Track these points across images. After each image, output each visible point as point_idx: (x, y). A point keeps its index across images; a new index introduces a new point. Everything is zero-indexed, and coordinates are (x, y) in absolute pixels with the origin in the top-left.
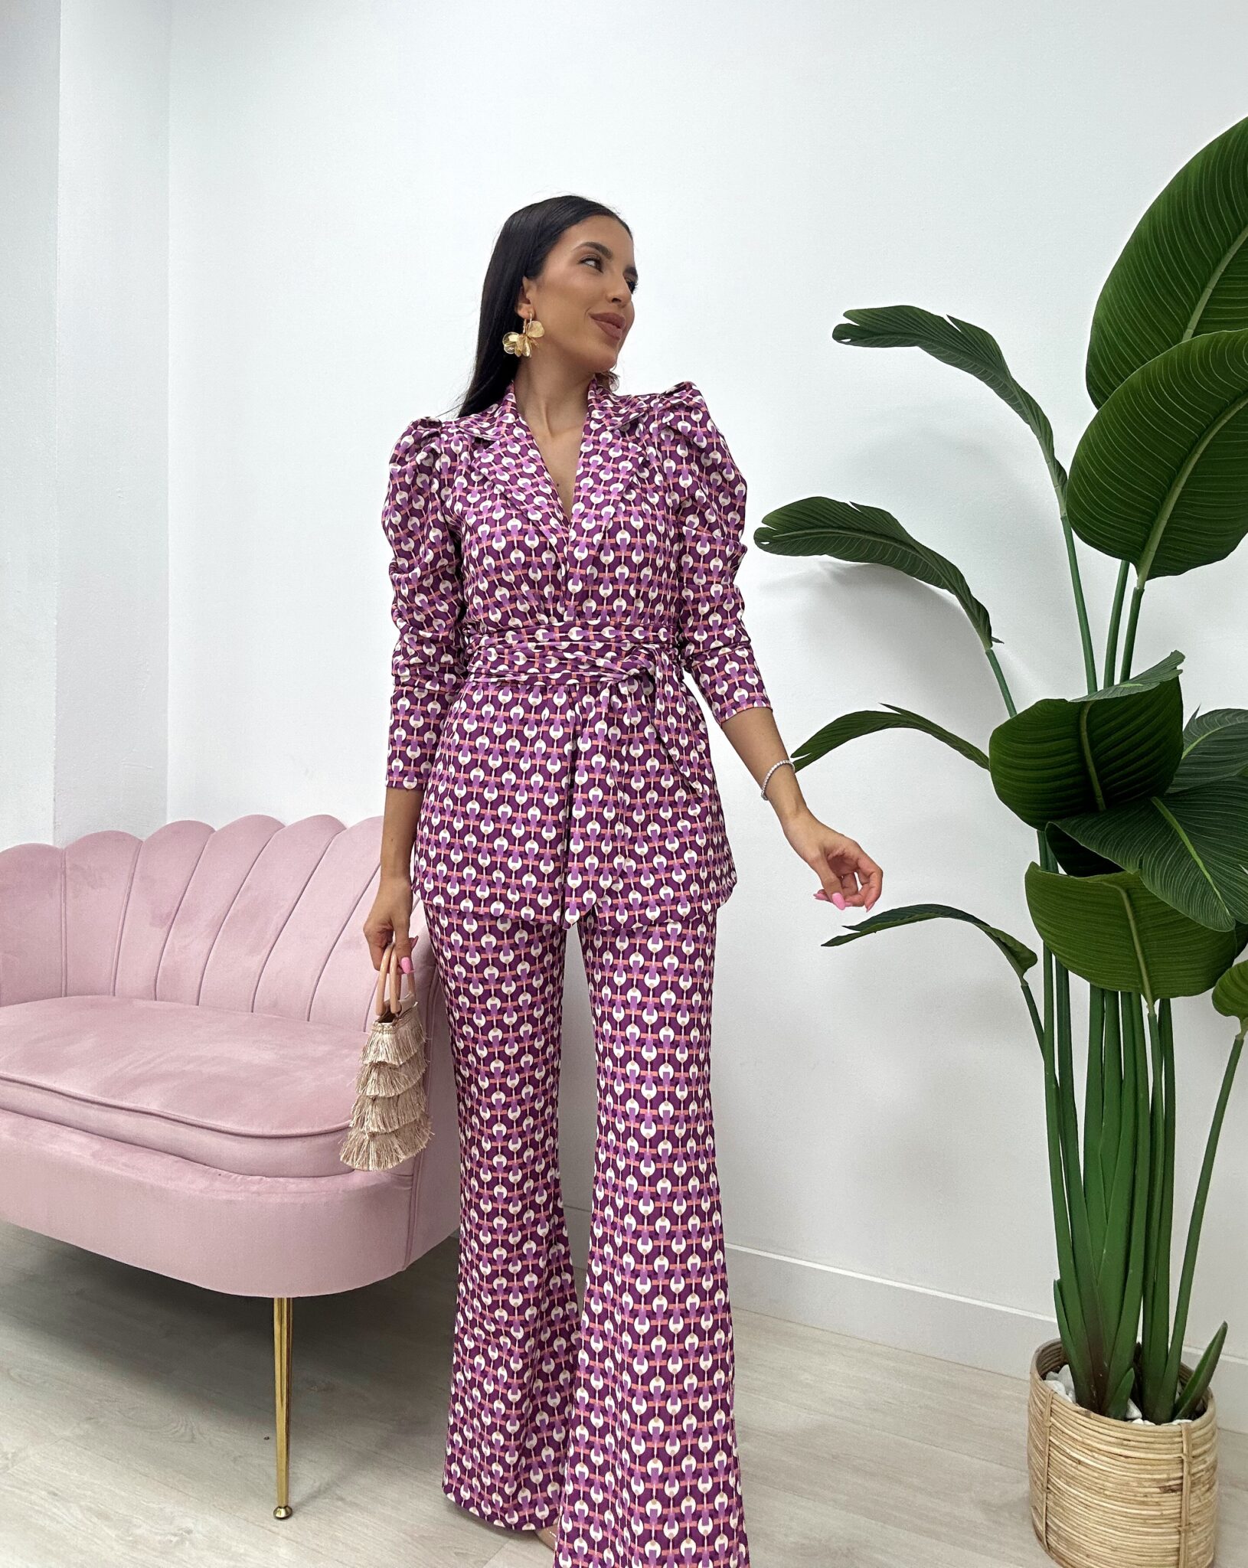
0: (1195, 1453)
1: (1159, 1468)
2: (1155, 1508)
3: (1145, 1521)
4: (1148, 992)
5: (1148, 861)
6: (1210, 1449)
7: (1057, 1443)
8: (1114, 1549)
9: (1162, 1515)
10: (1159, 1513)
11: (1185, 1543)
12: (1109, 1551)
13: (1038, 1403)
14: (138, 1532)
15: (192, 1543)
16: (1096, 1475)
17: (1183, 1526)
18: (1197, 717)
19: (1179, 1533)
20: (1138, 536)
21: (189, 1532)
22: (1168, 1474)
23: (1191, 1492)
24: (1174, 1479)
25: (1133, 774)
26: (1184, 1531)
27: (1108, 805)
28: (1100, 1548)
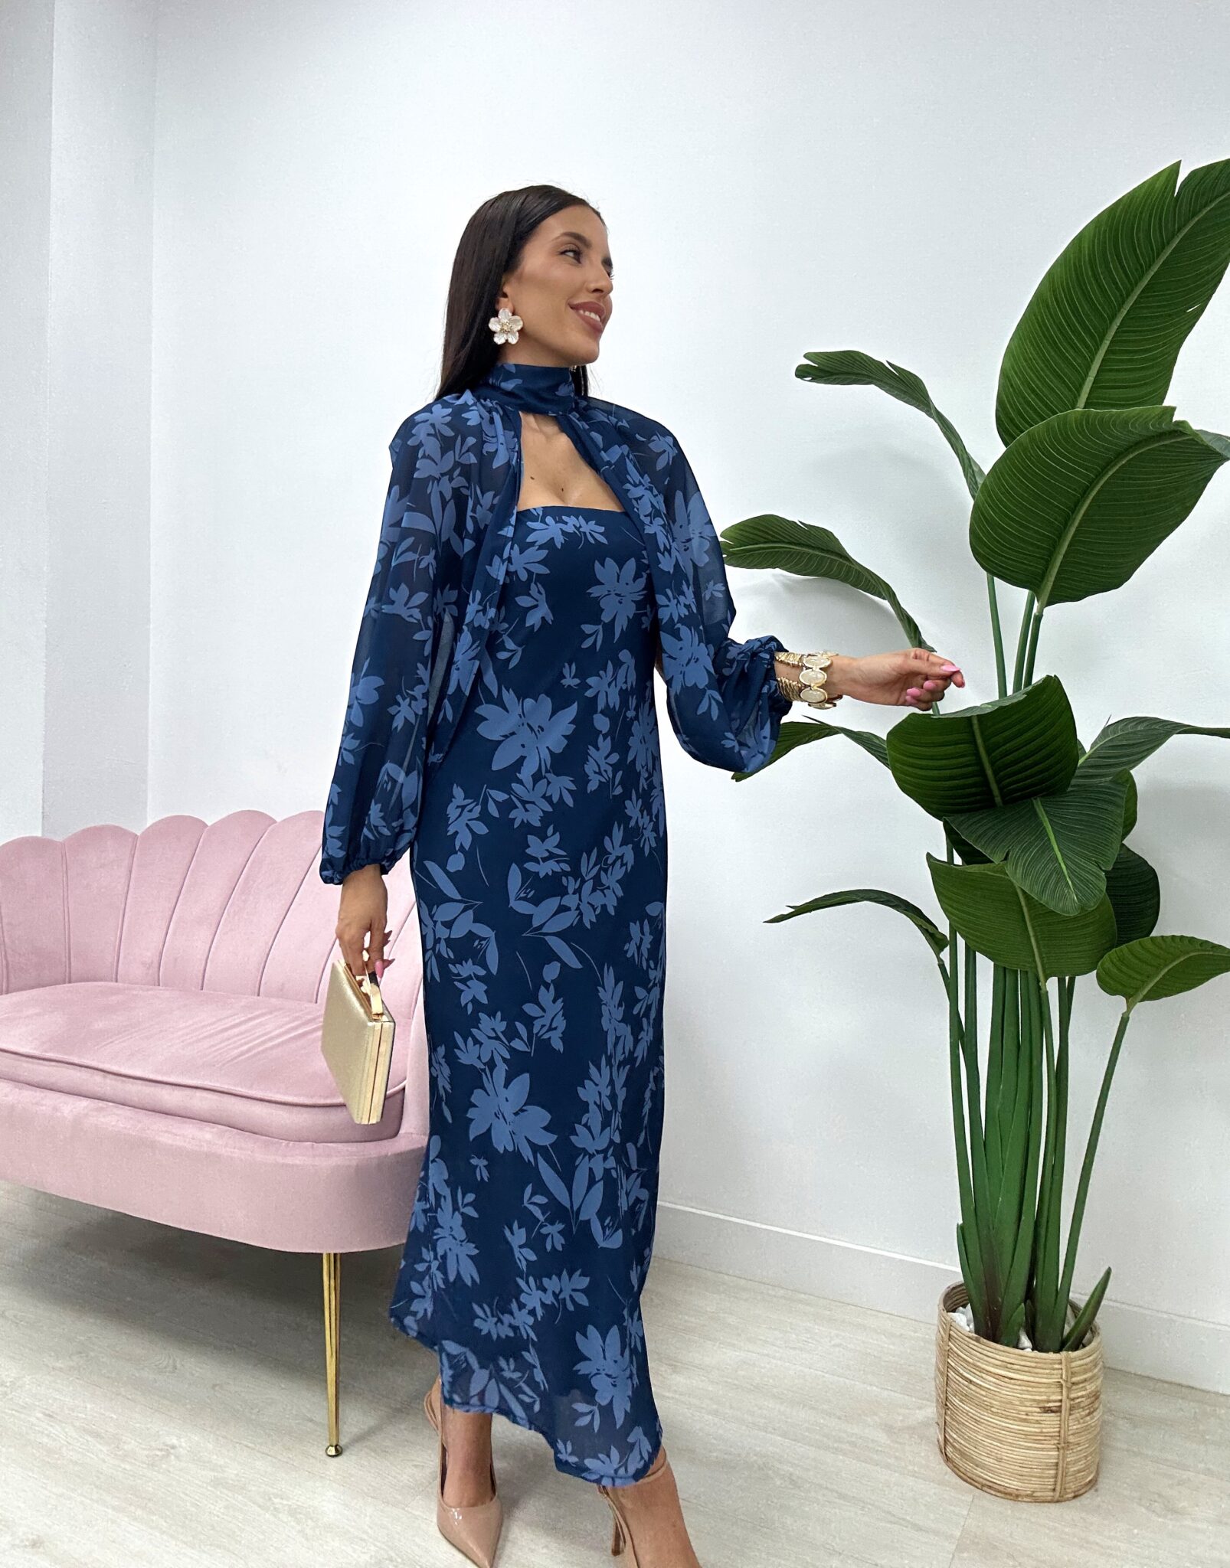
0: (1074, 1380)
1: (1042, 1390)
2: (1036, 1425)
3: (1027, 1435)
4: (1040, 970)
6: (1091, 1378)
8: (1000, 1460)
9: (1042, 1432)
10: (1037, 1430)
11: (1064, 1457)
13: (942, 1331)
14: (126, 1447)
15: (177, 1457)
16: (984, 1393)
17: (1063, 1446)
19: (1058, 1449)
20: (1037, 568)
21: (173, 1447)
22: (1049, 1397)
23: (1070, 1414)
24: (1055, 1401)
25: (1031, 776)
26: (1063, 1448)
27: (1005, 802)
28: (987, 1459)
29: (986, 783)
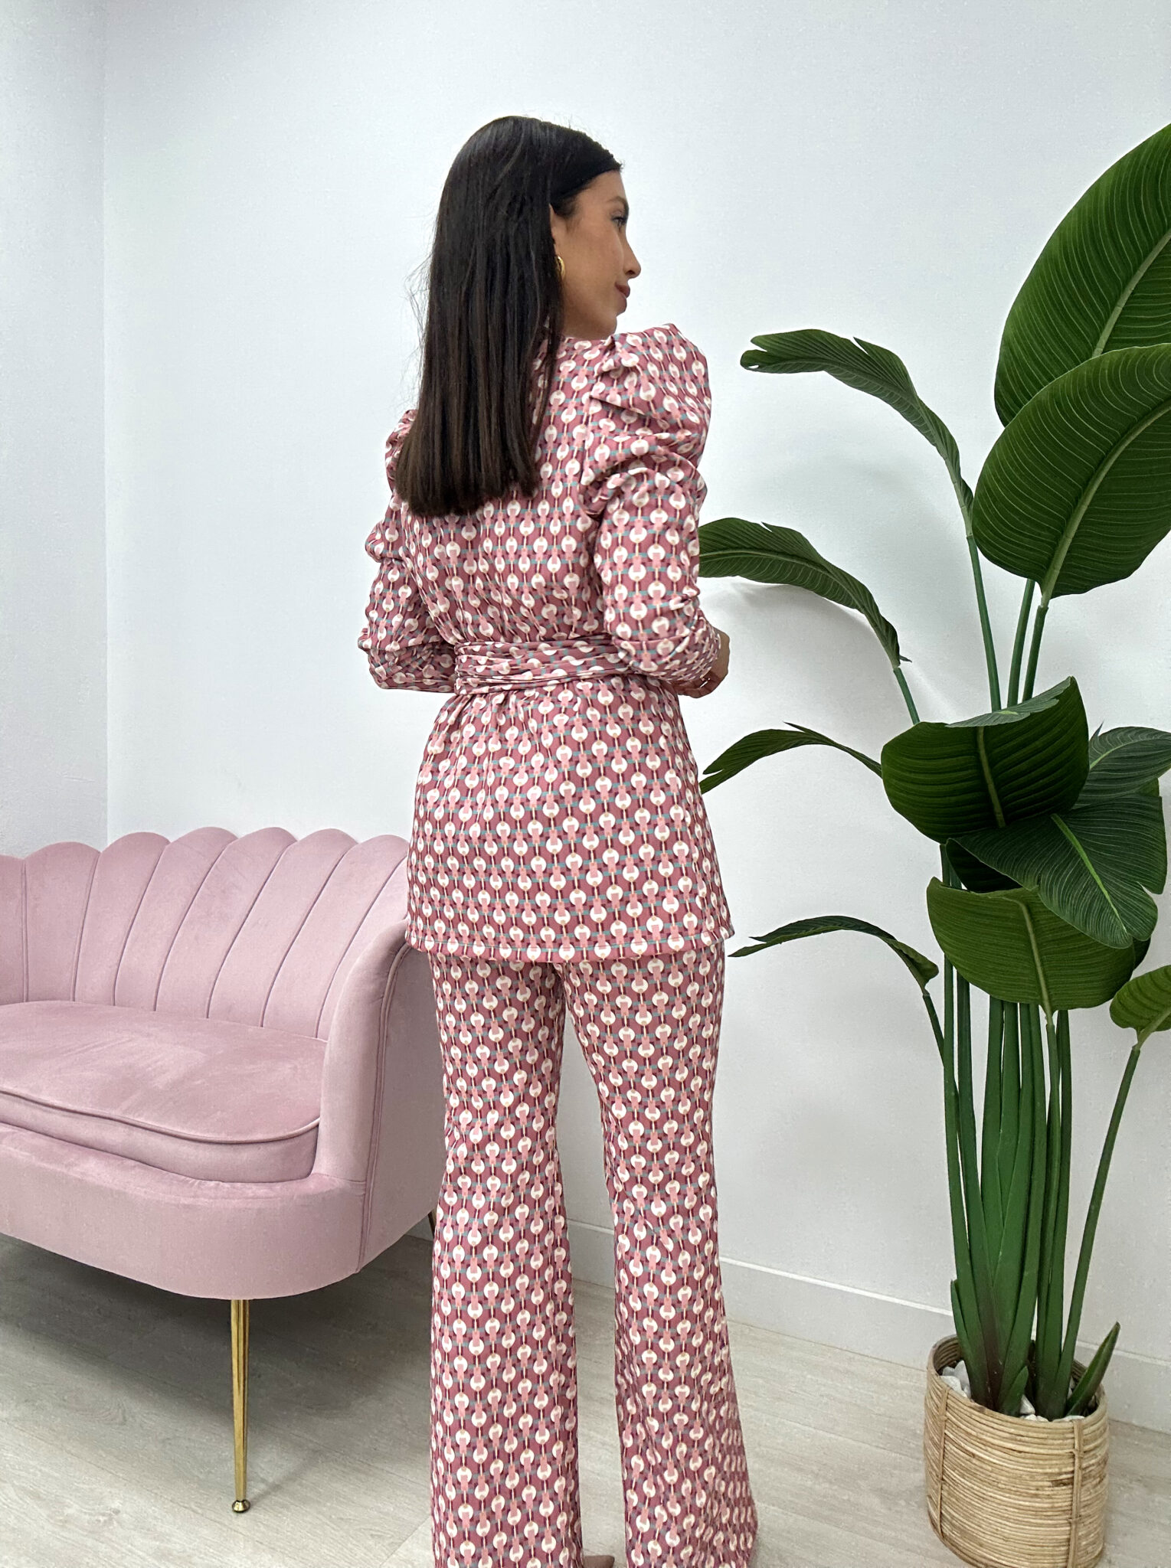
0: (1085, 1448)
1: (1050, 1462)
2: (1048, 1501)
3: (1037, 1512)
4: (1047, 1004)
5: (1046, 877)
6: (1100, 1446)
7: (951, 1436)
8: (1006, 1539)
9: (1052, 1507)
10: (1049, 1505)
11: (1075, 1535)
12: (1001, 1541)
13: (935, 1398)
14: (69, 1512)
15: (119, 1523)
16: (990, 1468)
17: (1074, 1520)
18: (1100, 734)
19: (1070, 1523)
20: (1043, 554)
21: (117, 1512)
22: (1060, 1469)
23: (1081, 1485)
24: (1066, 1473)
25: (1035, 791)
26: (1076, 1523)
27: (1008, 821)
28: (993, 1538)
29: (987, 798)
